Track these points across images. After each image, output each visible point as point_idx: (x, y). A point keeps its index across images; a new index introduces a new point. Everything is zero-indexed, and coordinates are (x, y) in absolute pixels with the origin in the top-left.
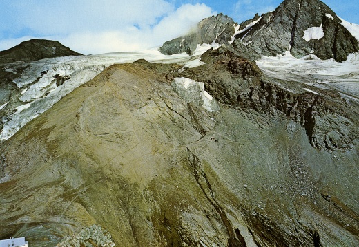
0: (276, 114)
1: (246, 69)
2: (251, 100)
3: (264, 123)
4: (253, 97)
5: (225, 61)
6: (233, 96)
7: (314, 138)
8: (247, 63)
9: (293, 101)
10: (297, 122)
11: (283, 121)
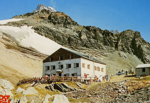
0: (105, 48)
1: (66, 20)
2: (81, 40)
3: (99, 54)
4: (82, 37)
5: (44, 16)
6: (64, 38)
7: (146, 59)
8: (66, 16)
9: (116, 38)
10: (125, 52)
11: (114, 52)
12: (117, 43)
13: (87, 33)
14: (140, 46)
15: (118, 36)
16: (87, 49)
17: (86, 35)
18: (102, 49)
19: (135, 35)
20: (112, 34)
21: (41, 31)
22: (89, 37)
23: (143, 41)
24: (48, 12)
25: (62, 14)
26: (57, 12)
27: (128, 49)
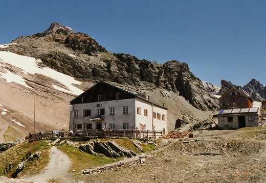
0: (142, 84)
1: (90, 44)
4: (112, 69)
5: (60, 38)
6: (86, 69)
7: (195, 100)
8: (91, 40)
9: (157, 71)
10: (169, 90)
11: (154, 90)
12: (159, 77)
13: (118, 63)
14: (187, 83)
15: (160, 69)
16: (119, 84)
17: (117, 65)
18: (139, 85)
19: (182, 68)
20: (152, 66)
21: (55, 58)
22: (122, 69)
23: (192, 76)
24: (65, 32)
25: (85, 36)
26: (78, 33)
27: (173, 87)
